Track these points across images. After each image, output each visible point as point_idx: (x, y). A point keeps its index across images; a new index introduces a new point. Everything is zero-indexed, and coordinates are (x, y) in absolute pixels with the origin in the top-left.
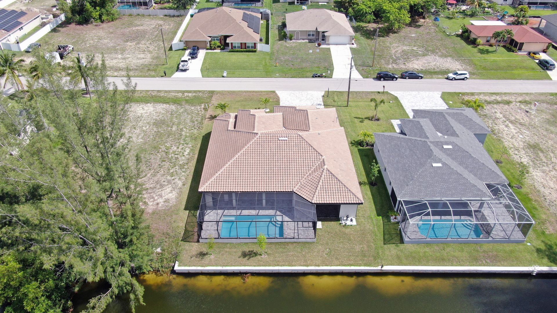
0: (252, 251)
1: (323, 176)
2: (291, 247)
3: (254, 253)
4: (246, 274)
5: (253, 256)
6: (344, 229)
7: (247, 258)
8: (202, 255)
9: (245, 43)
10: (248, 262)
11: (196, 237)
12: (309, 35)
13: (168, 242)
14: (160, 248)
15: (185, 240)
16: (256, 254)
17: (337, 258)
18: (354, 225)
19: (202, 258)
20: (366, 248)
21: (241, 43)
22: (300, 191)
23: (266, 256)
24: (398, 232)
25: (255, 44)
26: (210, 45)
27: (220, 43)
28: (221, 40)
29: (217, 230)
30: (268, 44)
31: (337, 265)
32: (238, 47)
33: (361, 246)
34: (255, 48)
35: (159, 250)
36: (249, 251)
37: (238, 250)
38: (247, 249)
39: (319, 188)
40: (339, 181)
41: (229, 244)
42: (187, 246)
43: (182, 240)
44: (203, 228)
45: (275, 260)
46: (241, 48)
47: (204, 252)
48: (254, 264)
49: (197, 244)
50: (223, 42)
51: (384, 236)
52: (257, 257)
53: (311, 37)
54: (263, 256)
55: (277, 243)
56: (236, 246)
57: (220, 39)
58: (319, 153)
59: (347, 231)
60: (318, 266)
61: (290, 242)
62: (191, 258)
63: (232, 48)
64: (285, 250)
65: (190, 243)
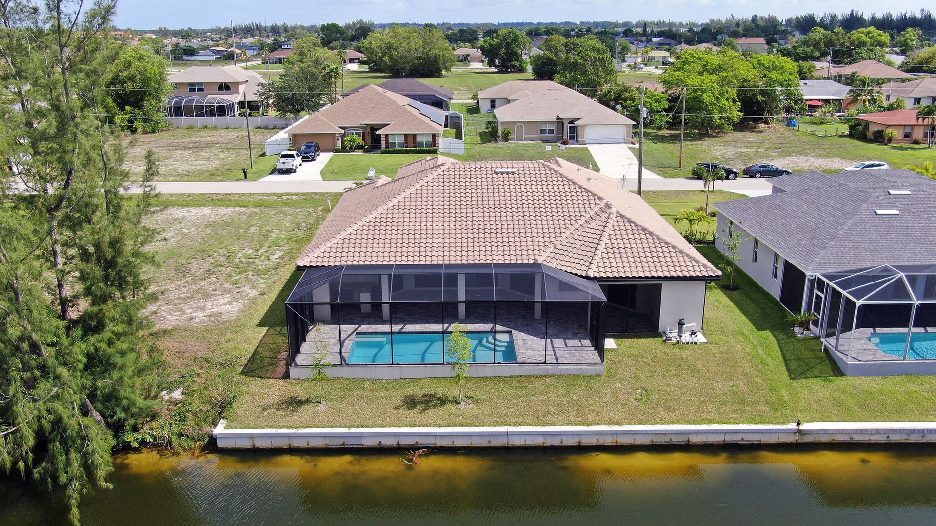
0: (431, 395)
1: (610, 226)
2: (538, 384)
3: (439, 399)
4: (414, 451)
5: (434, 406)
6: (676, 351)
7: (417, 409)
8: (295, 403)
9: (415, 136)
10: (419, 418)
11: (281, 369)
12: (543, 132)
13: (204, 376)
14: (180, 391)
15: (250, 374)
16: (442, 401)
17: (668, 408)
18: (702, 343)
19: (292, 411)
20: (742, 386)
21: (406, 136)
22: (553, 260)
23: (471, 405)
24: (823, 355)
25: (434, 136)
26: (343, 142)
27: (364, 139)
28: (366, 135)
29: (340, 353)
30: (461, 138)
31: (673, 423)
32: (400, 144)
33: (731, 383)
34: (434, 146)
35: (177, 394)
36: (424, 396)
37: (394, 394)
38: (418, 392)
39: (601, 248)
40: (651, 234)
41: (368, 382)
42: (255, 385)
43: (242, 373)
44: (302, 350)
45: (498, 413)
46: (406, 146)
47: (299, 398)
48: (438, 422)
49: (281, 382)
50: (369, 138)
51: (786, 365)
52: (446, 407)
53: (547, 135)
54: (462, 405)
55: (500, 378)
56: (389, 386)
57: (363, 133)
58: (594, 195)
59: (686, 353)
60: (618, 423)
61: (535, 376)
62: (264, 409)
63: (387, 147)
64: (520, 392)
65: (263, 381)
